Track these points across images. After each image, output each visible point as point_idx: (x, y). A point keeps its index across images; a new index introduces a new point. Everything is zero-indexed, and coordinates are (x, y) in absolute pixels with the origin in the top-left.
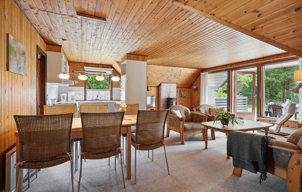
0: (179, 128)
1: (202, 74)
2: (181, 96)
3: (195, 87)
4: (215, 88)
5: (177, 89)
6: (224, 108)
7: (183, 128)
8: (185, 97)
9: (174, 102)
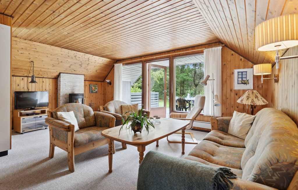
0: (67, 142)
1: (116, 65)
2: (91, 91)
3: (108, 81)
4: (131, 83)
5: (85, 83)
6: (138, 104)
7: (72, 144)
8: (96, 92)
9: (79, 99)
